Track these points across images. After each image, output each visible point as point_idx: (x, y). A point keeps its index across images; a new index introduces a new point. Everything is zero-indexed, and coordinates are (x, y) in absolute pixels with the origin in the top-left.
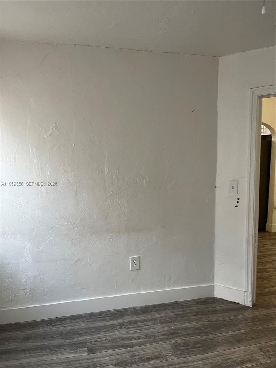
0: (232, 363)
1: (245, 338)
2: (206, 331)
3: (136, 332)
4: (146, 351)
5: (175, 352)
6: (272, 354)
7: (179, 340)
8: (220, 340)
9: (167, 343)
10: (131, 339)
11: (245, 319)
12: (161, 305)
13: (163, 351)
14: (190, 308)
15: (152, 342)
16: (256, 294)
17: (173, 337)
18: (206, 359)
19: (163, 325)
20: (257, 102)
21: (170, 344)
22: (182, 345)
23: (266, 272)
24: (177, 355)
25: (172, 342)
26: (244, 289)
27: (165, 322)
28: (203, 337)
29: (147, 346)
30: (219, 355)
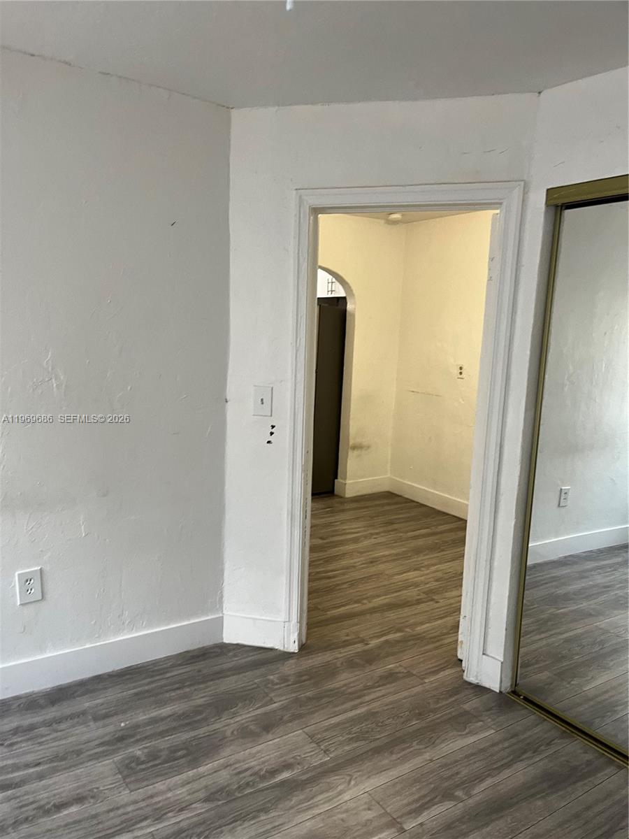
0: (252, 778)
1: (281, 719)
2: (199, 718)
3: (32, 750)
4: (56, 789)
5: (124, 778)
6: (333, 743)
7: (137, 751)
8: (228, 733)
9: (108, 761)
10: (16, 768)
11: (284, 679)
12: (98, 679)
13: (96, 781)
14: (169, 675)
15: (70, 767)
16: (307, 624)
17: (123, 746)
18: (196, 780)
19: (100, 723)
20: (309, 220)
21: (116, 763)
22: (143, 758)
23: (329, 578)
24: (129, 786)
25: (118, 757)
26: (282, 617)
27: (106, 716)
28: (193, 734)
29: (59, 778)
30: (226, 766)
